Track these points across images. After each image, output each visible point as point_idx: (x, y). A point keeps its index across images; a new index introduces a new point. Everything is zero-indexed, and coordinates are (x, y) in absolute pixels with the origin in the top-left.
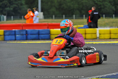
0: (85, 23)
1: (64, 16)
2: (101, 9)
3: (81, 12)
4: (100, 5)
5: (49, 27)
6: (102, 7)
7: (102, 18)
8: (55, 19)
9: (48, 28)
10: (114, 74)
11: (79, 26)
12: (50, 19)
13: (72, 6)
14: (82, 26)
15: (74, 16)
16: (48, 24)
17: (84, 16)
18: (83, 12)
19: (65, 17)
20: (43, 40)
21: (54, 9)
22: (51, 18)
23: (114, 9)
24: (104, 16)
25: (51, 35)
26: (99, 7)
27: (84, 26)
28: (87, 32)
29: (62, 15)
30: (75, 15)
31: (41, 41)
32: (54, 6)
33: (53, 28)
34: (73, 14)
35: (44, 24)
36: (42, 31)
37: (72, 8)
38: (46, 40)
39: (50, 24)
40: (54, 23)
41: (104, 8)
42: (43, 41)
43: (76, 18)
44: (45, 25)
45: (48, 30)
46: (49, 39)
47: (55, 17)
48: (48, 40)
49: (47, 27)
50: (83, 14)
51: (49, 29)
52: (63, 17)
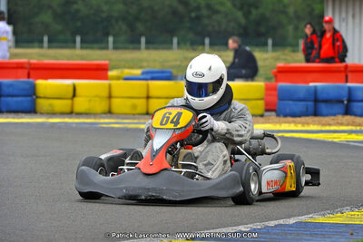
0: (145, 64)
1: (78, 39)
2: (198, 18)
3: (132, 27)
4: (198, 8)
5: (32, 72)
6: (205, 12)
7: (201, 47)
8: (49, 47)
9: (29, 77)
10: (242, 228)
11: (127, 72)
12: (33, 47)
13: (105, 8)
14: (138, 72)
15: (111, 39)
16: (30, 64)
17: (143, 40)
18: (140, 27)
19: (82, 41)
20: (12, 115)
21: (46, 17)
22: (36, 44)
23: (243, 21)
24: (207, 41)
25: (37, 97)
26: (193, 15)
27: (143, 73)
28: (152, 93)
29: (74, 34)
30: (114, 36)
31: (7, 118)
32: (50, 7)
33: (46, 78)
34: (107, 34)
35: (17, 63)
36: (11, 85)
37: (104, 15)
38: (23, 115)
39: (35, 64)
40: (47, 61)
41: (209, 17)
42: (14, 118)
43: (115, 48)
44: (19, 66)
45: (28, 83)
46: (32, 110)
47: (50, 41)
48: (28, 115)
49: (26, 72)
50: (141, 35)
51: (31, 80)
52: (74, 42)
